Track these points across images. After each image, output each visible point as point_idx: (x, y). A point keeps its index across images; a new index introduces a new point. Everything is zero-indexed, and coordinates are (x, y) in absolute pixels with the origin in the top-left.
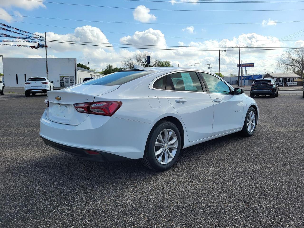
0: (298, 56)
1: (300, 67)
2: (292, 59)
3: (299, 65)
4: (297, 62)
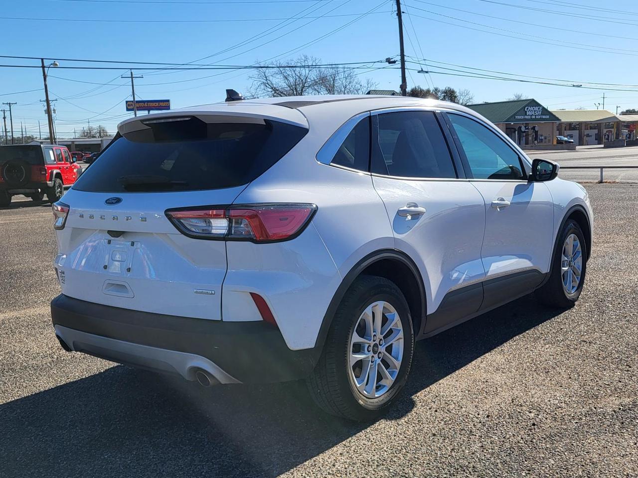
0: (286, 81)
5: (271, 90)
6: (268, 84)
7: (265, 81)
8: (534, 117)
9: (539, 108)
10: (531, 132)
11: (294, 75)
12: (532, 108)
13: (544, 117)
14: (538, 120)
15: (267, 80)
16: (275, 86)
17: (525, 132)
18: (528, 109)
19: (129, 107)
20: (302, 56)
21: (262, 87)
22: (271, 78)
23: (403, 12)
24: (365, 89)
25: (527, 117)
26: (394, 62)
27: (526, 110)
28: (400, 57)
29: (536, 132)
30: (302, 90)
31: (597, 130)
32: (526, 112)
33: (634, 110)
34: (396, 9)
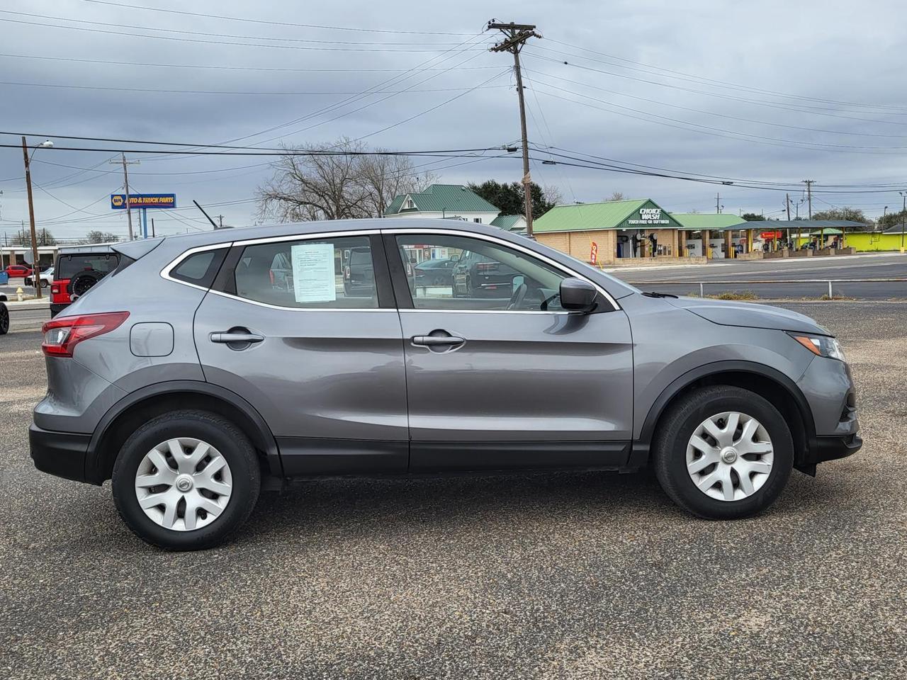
0: (320, 170)
1: (330, 209)
2: (302, 181)
3: (326, 201)
4: (317, 193)
5: (300, 182)
6: (296, 174)
7: (292, 171)
8: (650, 222)
9: (657, 211)
10: (647, 241)
11: (331, 163)
12: (648, 211)
13: (663, 222)
14: (656, 225)
15: (295, 169)
16: (305, 177)
17: (640, 241)
18: (643, 211)
19: (116, 204)
20: (342, 138)
21: (289, 178)
22: (299, 166)
23: (525, 87)
24: (423, 183)
25: (643, 222)
26: (515, 150)
27: (641, 212)
28: (521, 143)
29: (654, 242)
30: (342, 184)
31: (723, 240)
32: (641, 215)
33: (753, 215)
34: (516, 82)
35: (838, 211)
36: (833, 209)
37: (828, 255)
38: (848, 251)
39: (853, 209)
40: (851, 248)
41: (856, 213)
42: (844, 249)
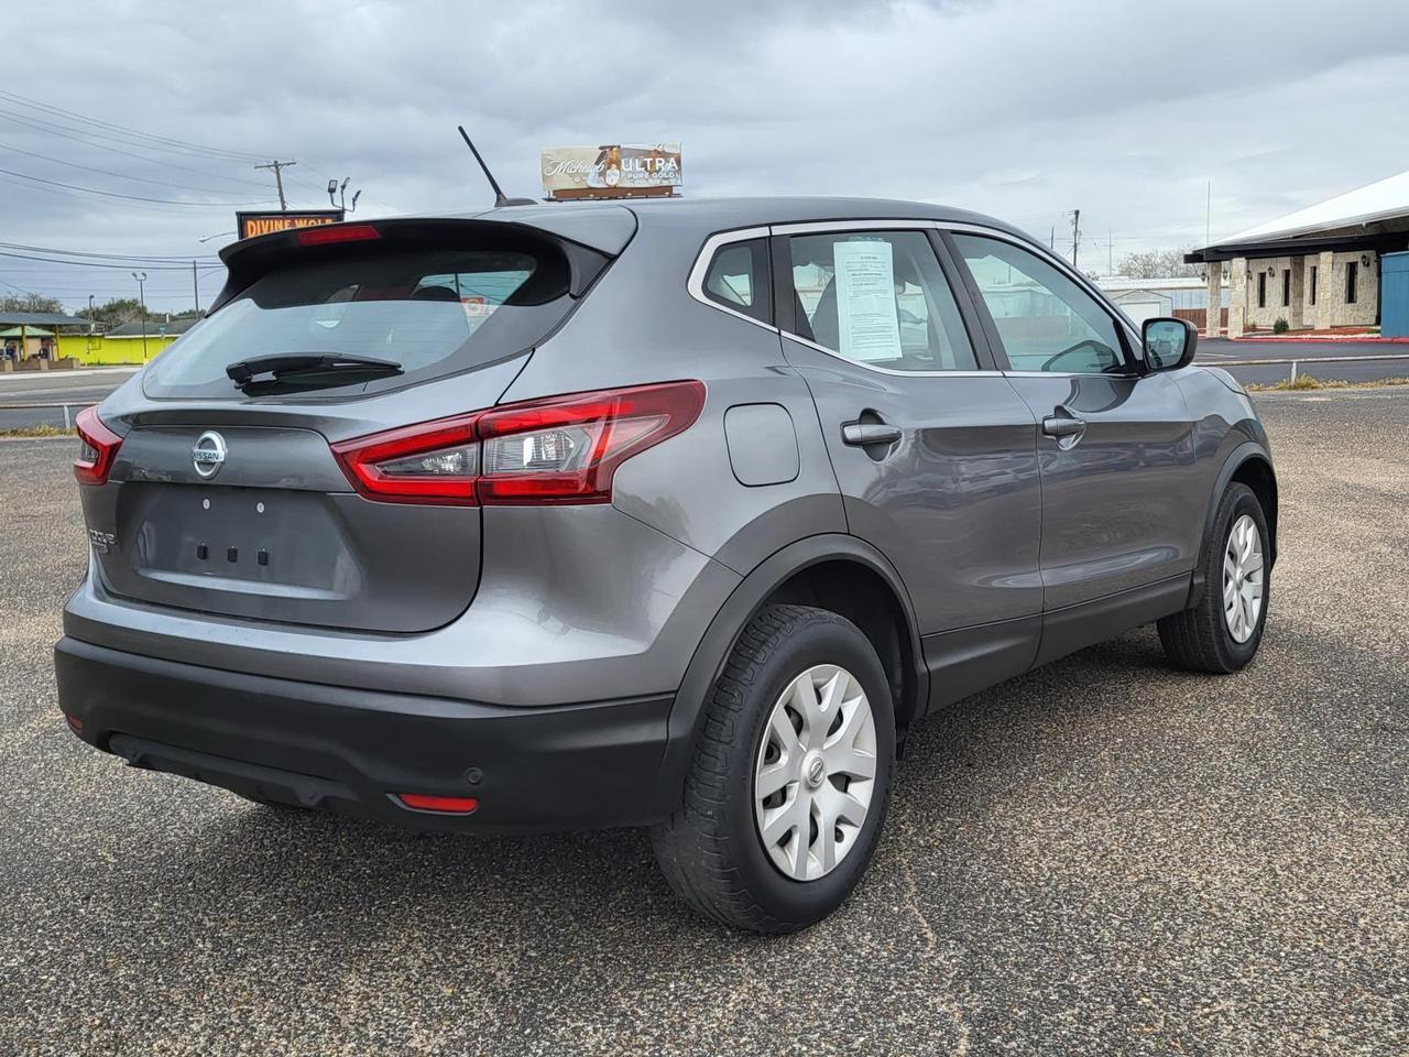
35: (19, 300)
36: (10, 296)
37: (39, 369)
38: (67, 363)
39: (45, 296)
40: (71, 359)
41: (50, 303)
42: (61, 360)
